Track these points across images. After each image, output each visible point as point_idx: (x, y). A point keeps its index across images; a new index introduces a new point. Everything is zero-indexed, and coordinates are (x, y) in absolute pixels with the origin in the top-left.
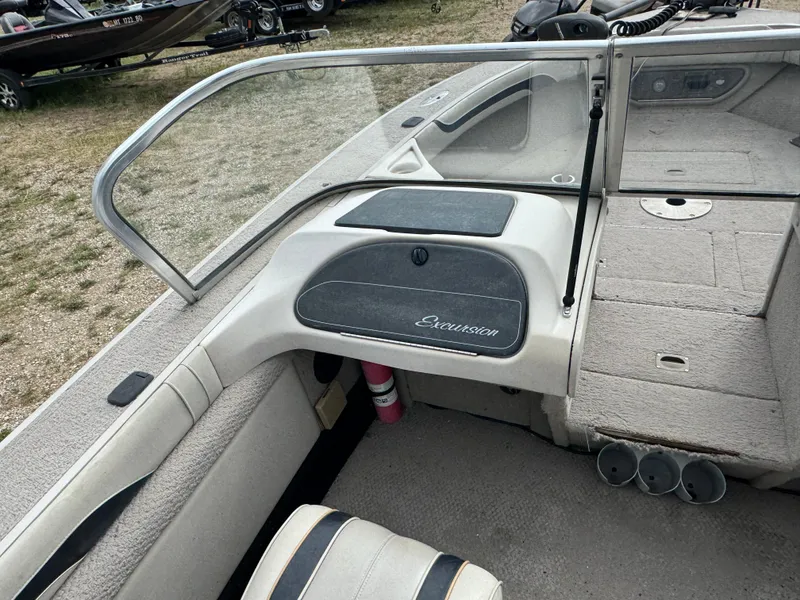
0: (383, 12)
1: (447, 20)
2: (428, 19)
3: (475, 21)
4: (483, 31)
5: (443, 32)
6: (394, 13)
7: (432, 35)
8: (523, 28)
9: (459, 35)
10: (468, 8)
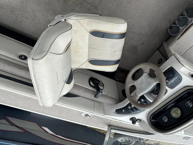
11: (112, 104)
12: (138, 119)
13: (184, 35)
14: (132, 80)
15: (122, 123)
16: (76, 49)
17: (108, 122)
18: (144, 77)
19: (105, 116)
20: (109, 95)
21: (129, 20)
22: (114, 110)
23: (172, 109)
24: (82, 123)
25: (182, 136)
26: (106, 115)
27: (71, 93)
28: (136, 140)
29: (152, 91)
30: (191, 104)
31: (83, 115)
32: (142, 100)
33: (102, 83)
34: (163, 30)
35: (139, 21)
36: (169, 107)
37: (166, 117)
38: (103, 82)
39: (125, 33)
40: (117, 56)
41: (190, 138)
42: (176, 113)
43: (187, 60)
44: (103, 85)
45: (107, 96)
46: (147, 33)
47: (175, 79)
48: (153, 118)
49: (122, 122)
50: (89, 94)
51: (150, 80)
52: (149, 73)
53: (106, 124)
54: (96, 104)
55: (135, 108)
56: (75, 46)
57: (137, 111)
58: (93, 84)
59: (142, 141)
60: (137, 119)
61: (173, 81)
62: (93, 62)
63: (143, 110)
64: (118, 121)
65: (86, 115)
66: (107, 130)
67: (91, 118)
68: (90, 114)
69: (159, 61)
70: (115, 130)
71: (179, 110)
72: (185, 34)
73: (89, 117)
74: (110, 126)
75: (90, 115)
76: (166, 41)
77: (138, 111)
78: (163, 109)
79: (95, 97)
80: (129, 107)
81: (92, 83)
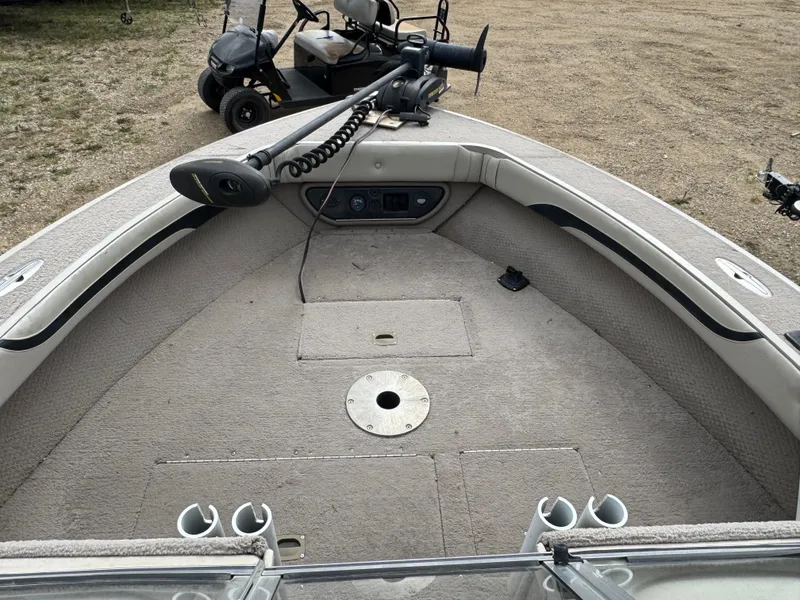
0: (59, 16)
1: (140, 34)
2: (117, 32)
3: (174, 38)
4: (183, 52)
5: (135, 51)
6: (73, 18)
7: (122, 54)
8: (220, 65)
9: (156, 55)
10: (167, 21)
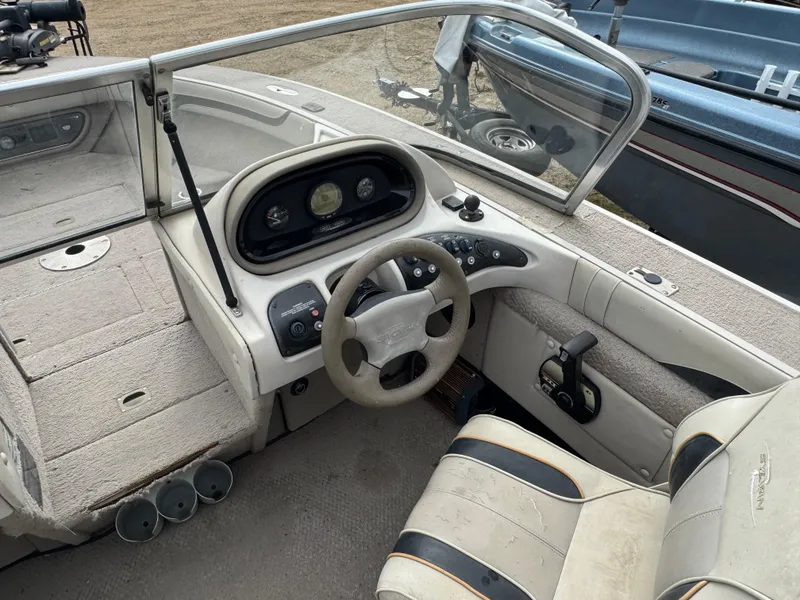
11: (532, 290)
12: (455, 209)
13: (195, 449)
14: (431, 356)
15: (515, 211)
16: (625, 574)
17: (570, 230)
18: (386, 352)
19: (576, 257)
20: (534, 327)
21: (351, 595)
22: (530, 266)
23: (331, 214)
24: (678, 253)
25: (323, 118)
26: (568, 259)
27: (698, 392)
28: (468, 131)
29: (376, 297)
30: (272, 216)
31: (667, 285)
32: (418, 272)
33: (543, 382)
34: (245, 498)
35: (317, 574)
36: (338, 225)
37: (360, 195)
38: (538, 386)
39: (395, 551)
40: (455, 470)
41: (303, 108)
42: (325, 198)
43: (215, 359)
44: (543, 373)
45: (541, 328)
46: (304, 513)
47: (290, 312)
48: (404, 200)
49: (516, 216)
50: (615, 357)
51: (371, 337)
52: (363, 362)
53: (580, 226)
54: (597, 311)
55: (453, 252)
56: (623, 590)
57: (447, 242)
58: (586, 394)
59: (449, 124)
60: (458, 212)
61: (299, 308)
62: (562, 486)
63: (425, 238)
64: (528, 222)
65: (654, 280)
66: (585, 202)
67: (635, 263)
68: (638, 281)
69: (300, 390)
70: (551, 193)
71: (313, 207)
72: (189, 453)
73: (644, 270)
74: (564, 212)
75: (636, 275)
76: (249, 453)
77: (446, 238)
78: (360, 223)
79: (596, 342)
80: (471, 260)
81: (590, 398)
